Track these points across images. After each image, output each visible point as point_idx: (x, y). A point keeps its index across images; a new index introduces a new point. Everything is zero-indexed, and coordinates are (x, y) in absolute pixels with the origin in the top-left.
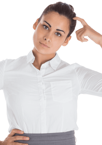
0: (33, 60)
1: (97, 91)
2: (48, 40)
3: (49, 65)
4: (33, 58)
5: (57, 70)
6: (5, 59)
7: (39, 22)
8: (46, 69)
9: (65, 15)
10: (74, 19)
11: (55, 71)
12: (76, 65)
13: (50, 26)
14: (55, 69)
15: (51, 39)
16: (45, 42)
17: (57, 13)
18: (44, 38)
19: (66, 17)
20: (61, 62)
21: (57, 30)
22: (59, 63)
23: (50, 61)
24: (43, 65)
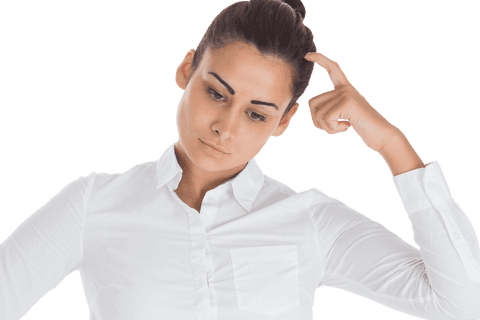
0: (176, 177)
1: (376, 288)
2: (225, 135)
3: (231, 193)
4: (176, 171)
5: (254, 210)
6: (86, 172)
7: (196, 69)
8: (220, 205)
9: (279, 51)
10: (309, 57)
11: (248, 213)
12: (314, 196)
13: (232, 92)
14: (248, 206)
15: (234, 131)
16: (217, 139)
17: (253, 48)
18: (214, 129)
19: (280, 61)
20: (266, 184)
21: (254, 102)
22: (258, 187)
23: (234, 182)
24: (209, 194)
